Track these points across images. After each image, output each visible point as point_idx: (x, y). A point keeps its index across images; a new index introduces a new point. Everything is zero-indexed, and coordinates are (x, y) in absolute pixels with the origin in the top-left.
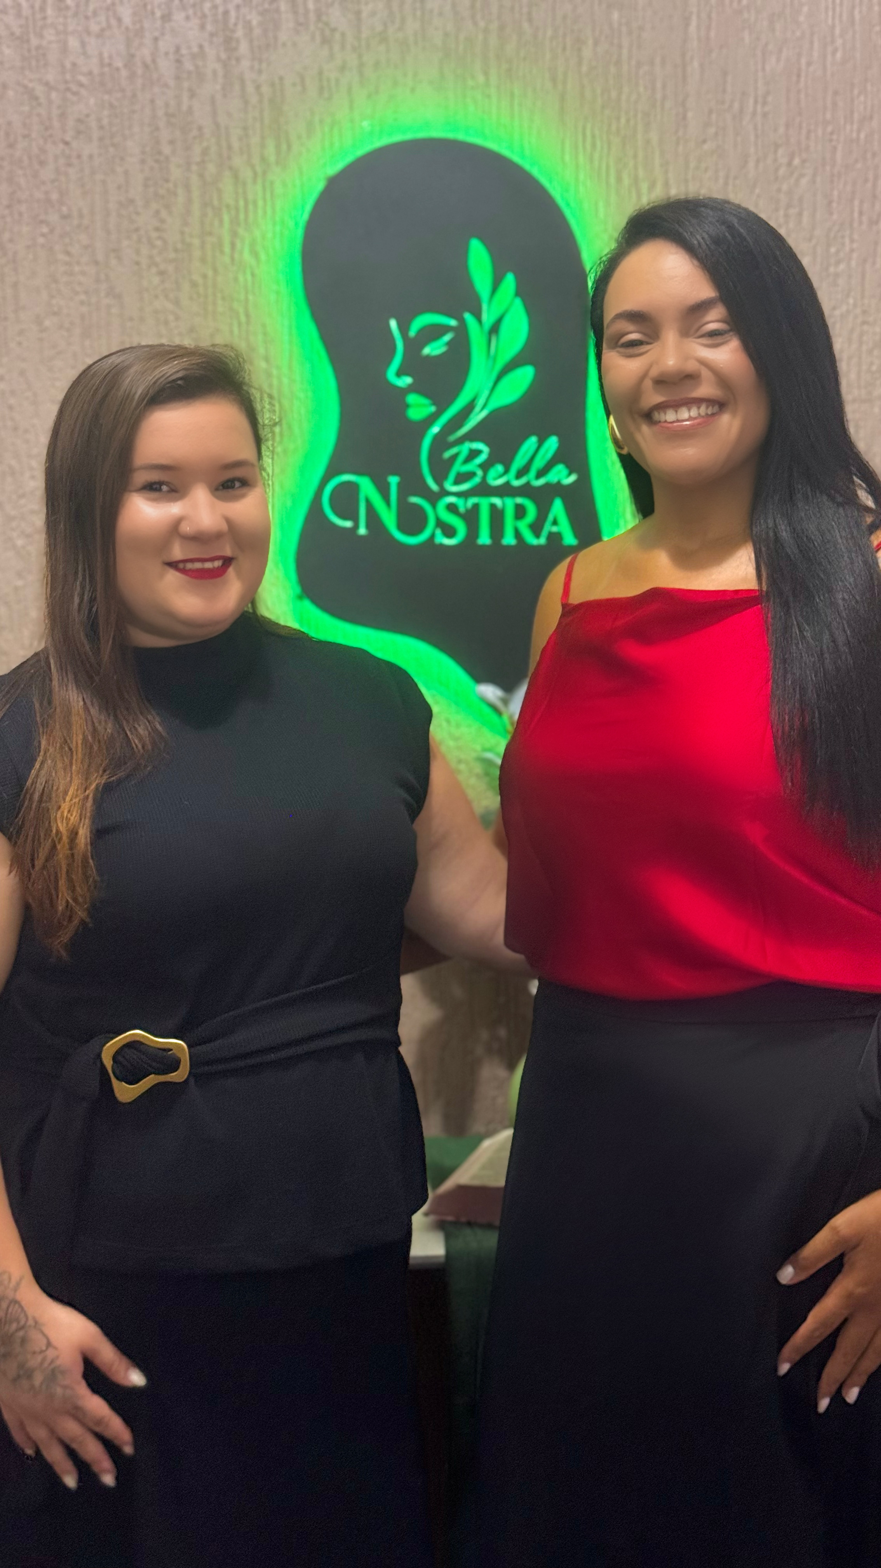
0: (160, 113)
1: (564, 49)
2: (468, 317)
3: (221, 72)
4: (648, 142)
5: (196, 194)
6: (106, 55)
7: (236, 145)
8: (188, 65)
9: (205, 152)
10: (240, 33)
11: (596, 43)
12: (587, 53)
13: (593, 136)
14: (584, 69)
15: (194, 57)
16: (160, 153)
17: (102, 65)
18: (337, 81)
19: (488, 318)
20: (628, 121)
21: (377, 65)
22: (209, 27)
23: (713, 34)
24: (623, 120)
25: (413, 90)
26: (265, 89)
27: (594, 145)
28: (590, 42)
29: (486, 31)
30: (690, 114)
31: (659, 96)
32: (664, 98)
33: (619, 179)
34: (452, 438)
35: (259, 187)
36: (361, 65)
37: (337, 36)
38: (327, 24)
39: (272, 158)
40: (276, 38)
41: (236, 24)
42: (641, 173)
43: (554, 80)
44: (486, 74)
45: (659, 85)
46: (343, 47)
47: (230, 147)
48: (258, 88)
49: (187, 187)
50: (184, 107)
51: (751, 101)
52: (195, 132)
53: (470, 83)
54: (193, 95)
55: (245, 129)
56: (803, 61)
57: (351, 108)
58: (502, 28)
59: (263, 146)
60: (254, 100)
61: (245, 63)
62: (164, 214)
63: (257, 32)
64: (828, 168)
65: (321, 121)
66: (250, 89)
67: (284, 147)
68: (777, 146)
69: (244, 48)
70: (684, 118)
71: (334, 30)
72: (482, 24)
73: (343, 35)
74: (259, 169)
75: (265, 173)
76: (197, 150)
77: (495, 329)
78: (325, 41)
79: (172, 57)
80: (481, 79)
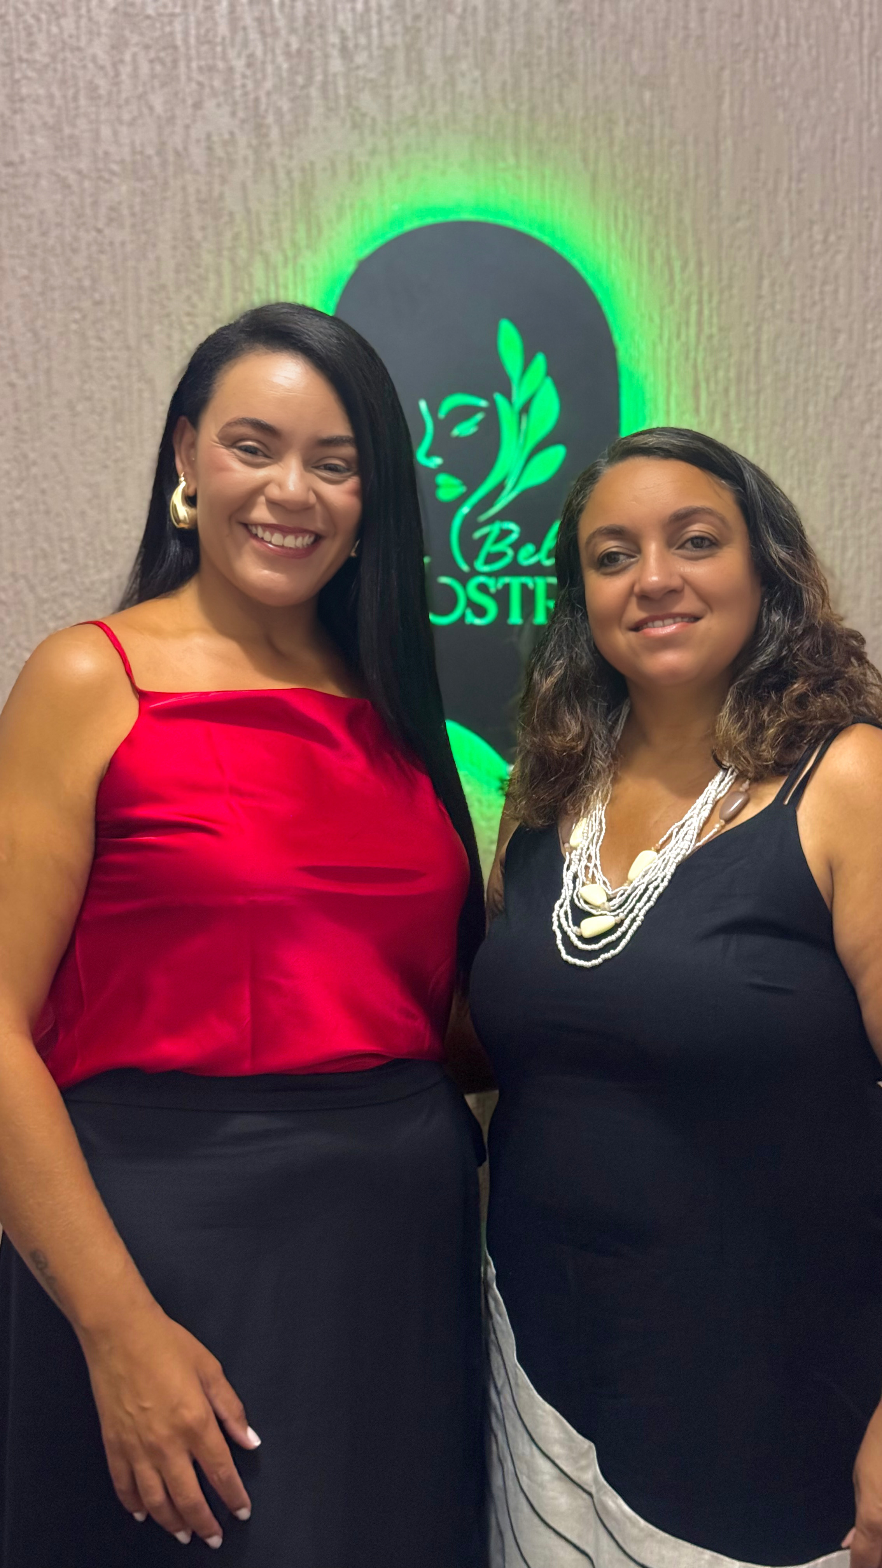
0: (192, 199)
1: (595, 130)
2: (499, 398)
3: (251, 158)
4: (680, 221)
5: (227, 279)
6: (138, 143)
7: (267, 229)
8: (220, 152)
9: (236, 237)
10: (270, 119)
11: (628, 123)
12: (619, 132)
13: (625, 216)
14: (616, 149)
15: (225, 144)
16: (191, 239)
17: (134, 152)
18: (368, 166)
19: (519, 397)
20: (660, 200)
21: (407, 148)
22: (241, 114)
23: (746, 111)
24: (655, 201)
25: (444, 173)
26: (296, 175)
27: (626, 225)
28: (622, 122)
29: (517, 113)
30: (723, 193)
31: (691, 174)
32: (697, 177)
33: (652, 259)
34: (483, 517)
35: (289, 272)
36: (391, 150)
37: (368, 121)
38: (357, 109)
39: (303, 243)
40: (306, 123)
41: (266, 111)
42: (674, 252)
43: (585, 160)
44: (517, 155)
45: (691, 164)
46: (373, 132)
47: (261, 233)
48: (289, 173)
49: (219, 273)
50: (216, 193)
51: (785, 178)
52: (226, 218)
53: (501, 165)
54: (224, 180)
55: (276, 214)
56: (839, 137)
57: (382, 192)
58: (533, 110)
59: (294, 230)
60: (284, 184)
61: (276, 149)
62: (195, 299)
63: (288, 118)
64: (864, 244)
65: (352, 206)
66: (281, 175)
67: (314, 232)
68: (812, 223)
69: (274, 134)
70: (718, 195)
71: (364, 115)
72: (512, 106)
73: (374, 120)
74: (290, 254)
75: (295, 257)
76: (228, 236)
77: (525, 409)
78: (355, 126)
79: (203, 144)
80: (511, 161)
